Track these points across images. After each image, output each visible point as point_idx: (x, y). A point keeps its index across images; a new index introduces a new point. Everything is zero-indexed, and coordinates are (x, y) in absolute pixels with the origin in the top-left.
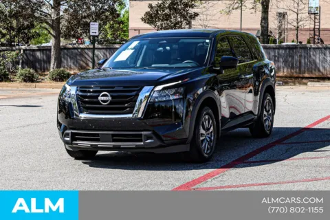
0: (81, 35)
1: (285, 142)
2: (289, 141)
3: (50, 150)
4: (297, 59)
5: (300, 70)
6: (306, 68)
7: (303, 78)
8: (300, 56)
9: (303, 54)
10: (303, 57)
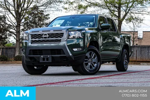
4: (135, 52)
5: (136, 57)
6: (140, 57)
7: (138, 61)
8: (137, 51)
9: (138, 50)
10: (138, 52)
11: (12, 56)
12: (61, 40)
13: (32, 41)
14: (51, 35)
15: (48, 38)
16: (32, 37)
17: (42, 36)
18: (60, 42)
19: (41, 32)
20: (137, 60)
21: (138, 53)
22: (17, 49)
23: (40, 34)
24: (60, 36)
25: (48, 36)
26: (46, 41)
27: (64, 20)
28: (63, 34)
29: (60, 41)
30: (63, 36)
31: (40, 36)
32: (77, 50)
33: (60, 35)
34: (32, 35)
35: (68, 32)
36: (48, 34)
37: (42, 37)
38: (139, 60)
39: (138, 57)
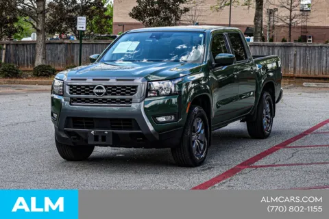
0: (66, 30)
1: (289, 145)
2: (294, 144)
3: (44, 150)
4: (292, 58)
5: (295, 69)
6: (302, 68)
7: (298, 78)
8: (295, 55)
9: (298, 53)
10: (298, 56)
11: (27, 61)
12: (131, 99)
13: (71, 98)
14: (112, 89)
15: (106, 94)
16: (71, 90)
17: (93, 89)
18: (131, 103)
19: (91, 80)
20: (296, 75)
21: (298, 60)
22: (39, 50)
23: (87, 86)
24: (129, 93)
25: (104, 91)
26: (100, 101)
27: (139, 43)
28: (135, 87)
29: (130, 101)
30: (135, 91)
31: (88, 89)
32: (165, 120)
33: (129, 89)
34: (71, 86)
35: (146, 82)
36: (106, 87)
37: (92, 92)
38: (301, 75)
39: (298, 69)
